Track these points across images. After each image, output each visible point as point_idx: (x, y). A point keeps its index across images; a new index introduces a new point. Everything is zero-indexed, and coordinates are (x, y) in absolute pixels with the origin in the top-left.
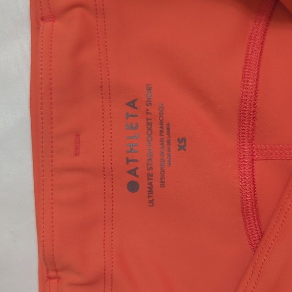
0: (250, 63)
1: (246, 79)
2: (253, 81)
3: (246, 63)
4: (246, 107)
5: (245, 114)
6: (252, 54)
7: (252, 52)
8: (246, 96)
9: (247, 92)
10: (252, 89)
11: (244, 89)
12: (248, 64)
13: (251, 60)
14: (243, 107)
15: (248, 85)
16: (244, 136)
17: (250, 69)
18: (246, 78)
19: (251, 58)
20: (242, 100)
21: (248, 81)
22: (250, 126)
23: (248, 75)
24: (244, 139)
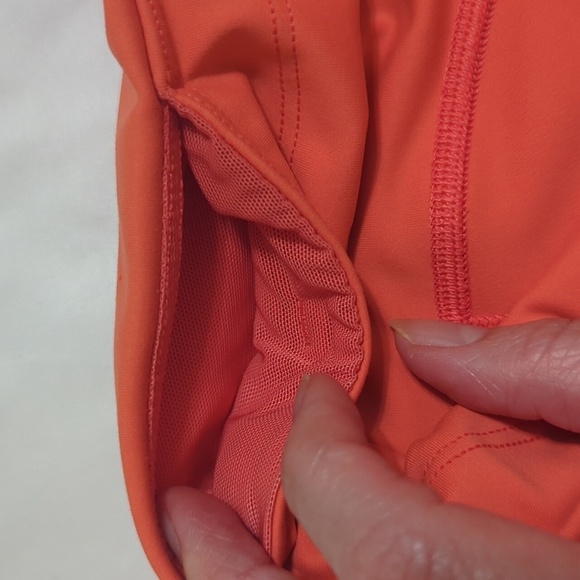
0: (448, 151)
1: (439, 190)
2: (454, 191)
3: (438, 151)
4: (445, 249)
5: (445, 262)
6: (449, 131)
7: (451, 124)
8: (443, 226)
9: (443, 218)
10: (454, 211)
11: (437, 212)
12: (443, 154)
13: (448, 144)
14: (439, 249)
15: (444, 202)
16: (448, 304)
17: (447, 165)
18: (439, 188)
19: (449, 138)
20: (434, 235)
21: (443, 193)
22: (459, 284)
23: (444, 179)
24: (450, 310)
